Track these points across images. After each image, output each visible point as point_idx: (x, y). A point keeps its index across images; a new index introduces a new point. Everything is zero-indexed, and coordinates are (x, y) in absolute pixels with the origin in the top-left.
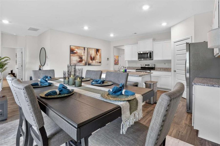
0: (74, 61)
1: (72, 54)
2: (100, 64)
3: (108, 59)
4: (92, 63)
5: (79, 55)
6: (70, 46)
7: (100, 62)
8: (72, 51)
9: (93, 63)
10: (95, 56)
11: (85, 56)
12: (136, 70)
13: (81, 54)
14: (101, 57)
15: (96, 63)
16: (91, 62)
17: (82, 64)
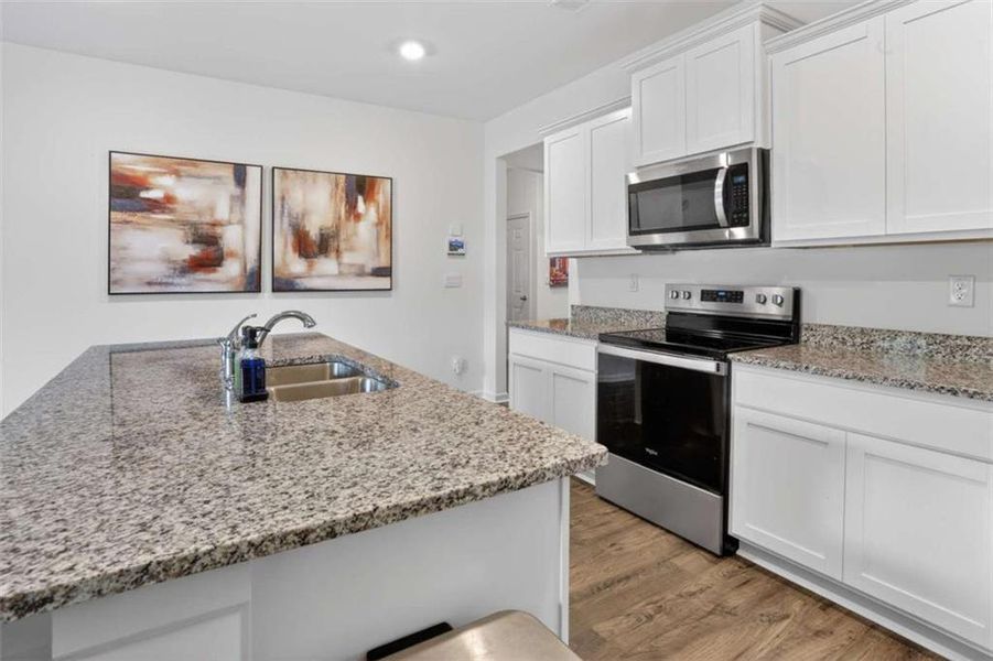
0: (141, 260)
1: (122, 209)
2: (383, 282)
3: (455, 247)
4: (310, 276)
5: (195, 218)
6: (110, 152)
7: (384, 272)
8: (126, 193)
9: (320, 276)
10: (338, 228)
11: (241, 222)
12: (604, 338)
13: (212, 209)
14: (390, 236)
15: (341, 274)
16: (297, 266)
17: (217, 281)
